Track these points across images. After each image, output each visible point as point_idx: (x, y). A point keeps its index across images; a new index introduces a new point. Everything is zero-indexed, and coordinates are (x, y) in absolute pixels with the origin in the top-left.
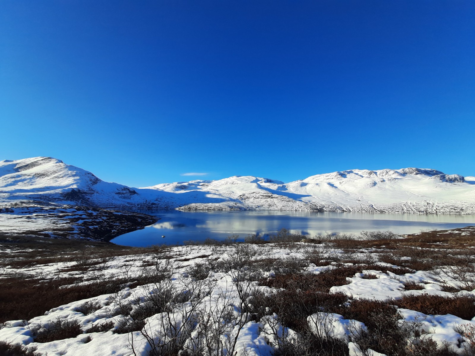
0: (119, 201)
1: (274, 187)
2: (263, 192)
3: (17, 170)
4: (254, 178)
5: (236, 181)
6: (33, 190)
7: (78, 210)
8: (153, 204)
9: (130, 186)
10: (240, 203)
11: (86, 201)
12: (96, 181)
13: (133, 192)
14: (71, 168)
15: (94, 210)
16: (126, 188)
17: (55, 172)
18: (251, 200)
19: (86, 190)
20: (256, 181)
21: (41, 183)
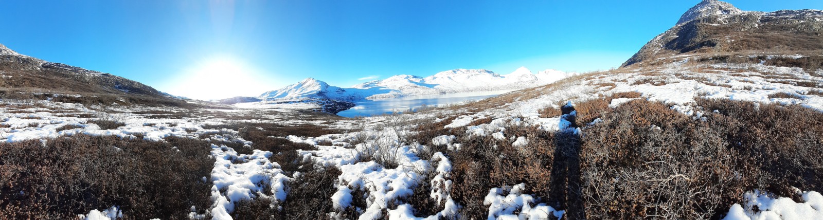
0: (338, 96)
1: (418, 81)
2: (412, 84)
3: (302, 86)
4: (406, 76)
5: (397, 79)
6: (307, 93)
7: (323, 100)
8: (353, 96)
9: (342, 87)
10: (400, 92)
11: (325, 96)
12: (328, 86)
13: (343, 90)
14: (318, 81)
15: (329, 100)
16: (340, 89)
17: (312, 84)
18: (406, 90)
19: (324, 91)
20: (407, 77)
21: (309, 90)
